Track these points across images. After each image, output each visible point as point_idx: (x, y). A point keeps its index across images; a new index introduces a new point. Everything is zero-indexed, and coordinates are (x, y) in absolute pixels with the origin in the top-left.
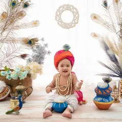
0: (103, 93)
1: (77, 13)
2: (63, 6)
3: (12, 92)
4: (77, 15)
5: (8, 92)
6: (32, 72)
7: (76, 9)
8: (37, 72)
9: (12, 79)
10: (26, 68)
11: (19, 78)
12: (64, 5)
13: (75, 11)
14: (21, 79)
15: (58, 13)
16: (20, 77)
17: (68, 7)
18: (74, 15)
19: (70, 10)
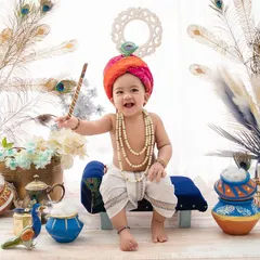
0: (236, 194)
1: (158, 24)
2: (127, 13)
3: (19, 196)
4: (158, 29)
5: (8, 196)
6: (62, 152)
7: (155, 16)
8: (73, 152)
9: (18, 168)
10: (49, 142)
11: (33, 165)
12: (131, 10)
13: (153, 20)
14: (37, 167)
15: (117, 26)
16: (35, 162)
17: (138, 14)
18: (150, 28)
19: (143, 19)
